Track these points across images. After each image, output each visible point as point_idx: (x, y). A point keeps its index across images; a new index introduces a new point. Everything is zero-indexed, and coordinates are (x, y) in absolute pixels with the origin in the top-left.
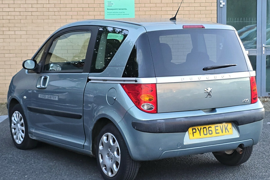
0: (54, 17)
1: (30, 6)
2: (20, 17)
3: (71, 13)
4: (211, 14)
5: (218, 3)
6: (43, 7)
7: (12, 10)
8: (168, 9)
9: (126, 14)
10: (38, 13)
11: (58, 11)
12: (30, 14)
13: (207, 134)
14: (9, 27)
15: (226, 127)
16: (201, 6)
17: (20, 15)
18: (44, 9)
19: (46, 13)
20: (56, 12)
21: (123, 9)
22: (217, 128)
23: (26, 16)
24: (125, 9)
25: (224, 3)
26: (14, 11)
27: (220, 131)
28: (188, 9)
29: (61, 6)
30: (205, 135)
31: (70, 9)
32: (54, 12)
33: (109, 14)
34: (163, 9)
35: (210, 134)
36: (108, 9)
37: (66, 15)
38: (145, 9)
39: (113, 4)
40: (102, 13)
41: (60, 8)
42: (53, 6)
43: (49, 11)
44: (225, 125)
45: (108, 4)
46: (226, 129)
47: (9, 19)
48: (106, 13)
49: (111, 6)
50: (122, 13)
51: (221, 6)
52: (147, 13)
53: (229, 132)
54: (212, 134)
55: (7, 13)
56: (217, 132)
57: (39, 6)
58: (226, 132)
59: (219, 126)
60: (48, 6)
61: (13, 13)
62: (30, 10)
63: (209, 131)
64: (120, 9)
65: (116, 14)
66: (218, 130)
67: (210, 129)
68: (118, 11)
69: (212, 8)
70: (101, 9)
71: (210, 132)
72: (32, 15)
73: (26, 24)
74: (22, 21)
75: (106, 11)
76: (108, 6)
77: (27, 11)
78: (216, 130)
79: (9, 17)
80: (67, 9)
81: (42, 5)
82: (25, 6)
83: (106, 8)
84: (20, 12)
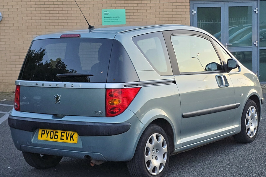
0: (63, 24)
1: (44, 15)
2: (36, 24)
3: (76, 21)
4: (185, 20)
5: (191, 12)
6: (54, 16)
7: (30, 18)
8: (152, 16)
9: (119, 21)
10: (50, 21)
11: (66, 19)
12: (43, 21)
13: (52, 138)
14: (27, 32)
15: (72, 135)
16: (177, 14)
17: (36, 23)
18: (55, 18)
19: (56, 21)
20: (64, 20)
21: (116, 17)
22: (63, 134)
23: (41, 23)
24: (118, 17)
25: (195, 12)
26: (32, 20)
27: (65, 137)
28: (167, 16)
29: (68, 15)
30: (51, 138)
31: (75, 18)
32: (62, 20)
33: (105, 21)
34: (148, 17)
35: (55, 138)
36: (105, 17)
37: (72, 22)
38: (134, 17)
39: (108, 13)
40: (100, 21)
41: (67, 16)
42: (62, 15)
43: (58, 19)
44: (71, 133)
45: (105, 13)
46: (72, 137)
47: (27, 26)
48: (103, 21)
49: (107, 15)
50: (116, 21)
51: (193, 14)
52: (136, 20)
53: (73, 140)
54: (57, 138)
55: (26, 21)
56: (62, 138)
57: (51, 15)
58: (70, 140)
59: (65, 133)
60: (58, 15)
61: (30, 21)
62: (44, 18)
63: (55, 135)
64: (114, 17)
65: (111, 21)
66: (63, 136)
67: (56, 134)
68: (113, 18)
69: (186, 16)
70: (99, 17)
71: (56, 137)
72: (45, 23)
73: (41, 30)
74: (38, 27)
75: (103, 18)
76: (105, 15)
77: (41, 19)
78: (62, 136)
79: (27, 24)
80: (73, 18)
81: (53, 14)
82: (40, 15)
83: (103, 16)
84: (36, 20)
